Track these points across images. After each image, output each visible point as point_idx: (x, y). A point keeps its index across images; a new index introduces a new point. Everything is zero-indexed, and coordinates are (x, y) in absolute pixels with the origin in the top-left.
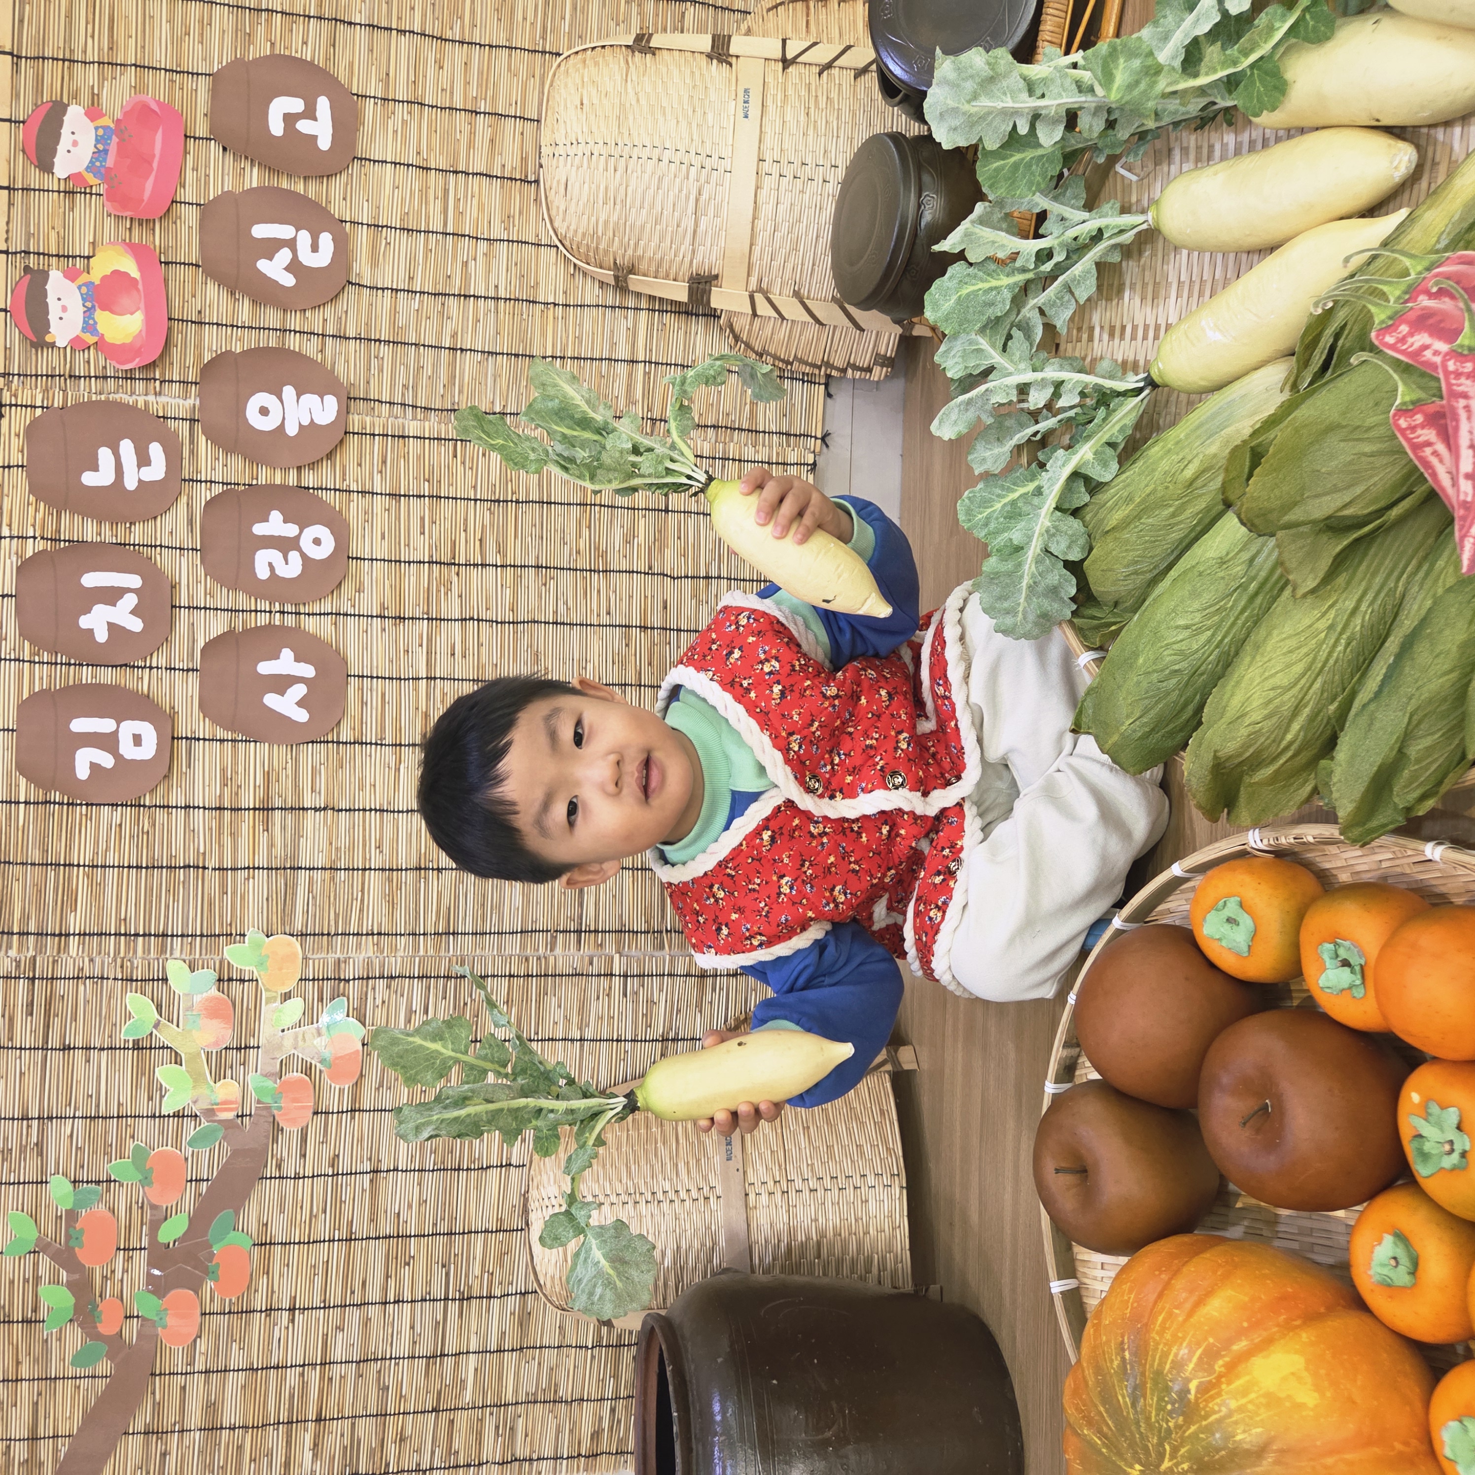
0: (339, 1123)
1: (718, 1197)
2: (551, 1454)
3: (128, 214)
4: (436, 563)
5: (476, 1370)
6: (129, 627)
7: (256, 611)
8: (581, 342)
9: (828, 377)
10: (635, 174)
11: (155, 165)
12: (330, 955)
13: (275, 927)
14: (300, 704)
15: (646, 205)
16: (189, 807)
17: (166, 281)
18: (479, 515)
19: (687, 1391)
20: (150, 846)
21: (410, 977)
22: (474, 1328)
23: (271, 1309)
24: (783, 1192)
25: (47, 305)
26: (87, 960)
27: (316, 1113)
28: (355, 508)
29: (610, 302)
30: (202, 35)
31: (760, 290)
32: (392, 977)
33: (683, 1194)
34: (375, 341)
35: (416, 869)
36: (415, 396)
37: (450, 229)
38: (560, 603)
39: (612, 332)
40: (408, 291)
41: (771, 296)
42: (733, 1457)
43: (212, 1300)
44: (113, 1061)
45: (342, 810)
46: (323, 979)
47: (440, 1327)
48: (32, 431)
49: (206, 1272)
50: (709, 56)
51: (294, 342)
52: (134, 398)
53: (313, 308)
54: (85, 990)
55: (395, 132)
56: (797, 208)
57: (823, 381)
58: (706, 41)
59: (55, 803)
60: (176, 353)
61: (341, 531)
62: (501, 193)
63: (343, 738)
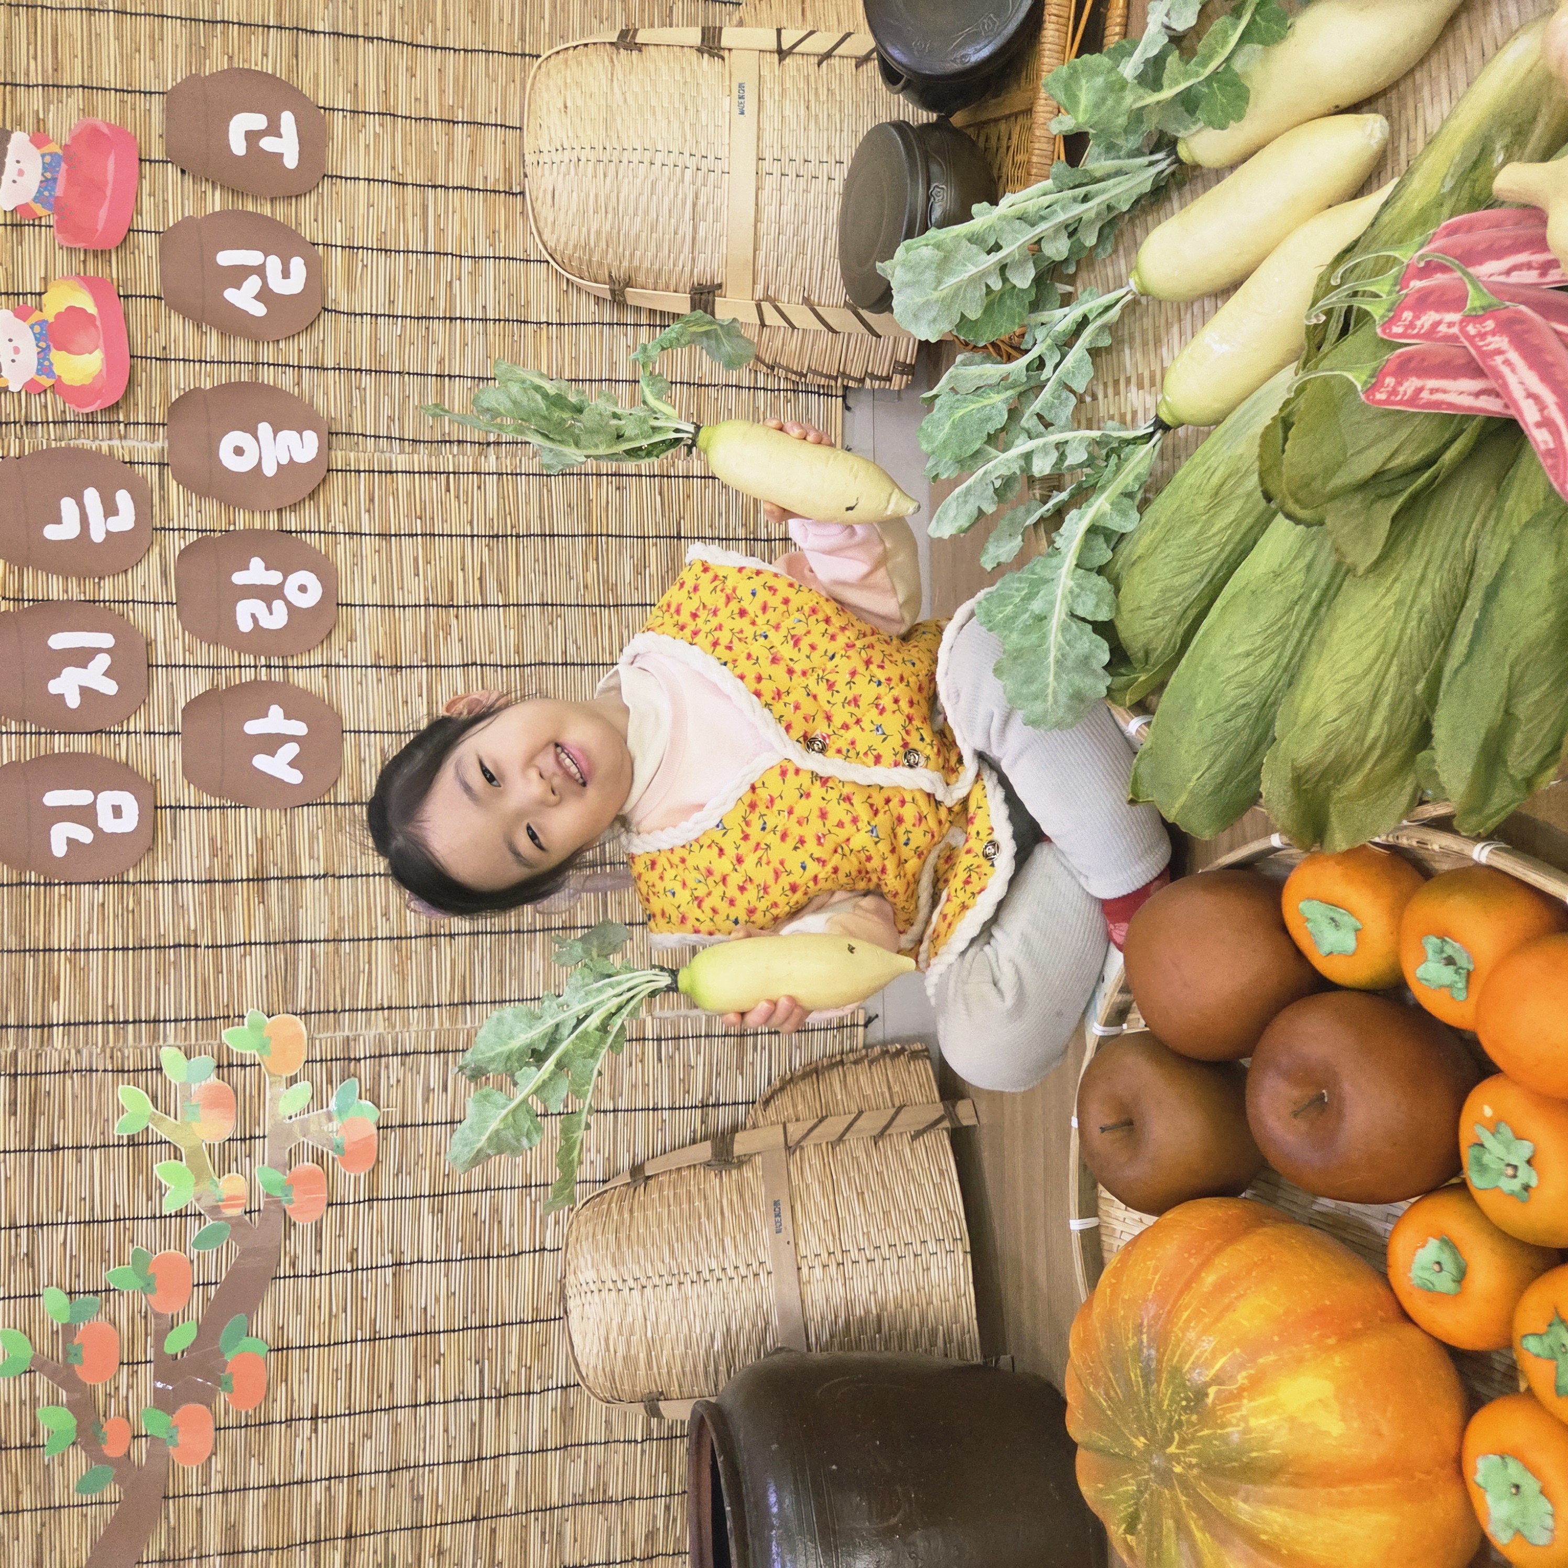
0: (356, 1214)
1: (769, 1273)
2: (603, 1559)
4: (433, 606)
5: (517, 1473)
6: (103, 690)
7: (240, 667)
8: (577, 363)
9: (846, 388)
10: (626, 180)
12: (337, 1033)
13: (276, 1006)
14: (293, 764)
15: (640, 212)
16: (177, 881)
18: (477, 552)
19: (740, 1483)
20: (136, 926)
21: (425, 1053)
22: (512, 1427)
23: (291, 1420)
24: (838, 1264)
26: (73, 1052)
27: (330, 1205)
28: (342, 550)
29: (607, 319)
30: (153, 51)
31: (767, 298)
32: (406, 1054)
33: (731, 1272)
34: (356, 370)
35: (427, 936)
36: (402, 428)
37: (431, 248)
38: (570, 643)
40: (389, 316)
41: (779, 305)
42: (793, 1551)
43: (226, 1412)
44: (107, 1160)
45: (343, 877)
46: (331, 1060)
47: (475, 1428)
49: (218, 1382)
50: (700, 50)
51: (267, 376)
52: (97, 442)
53: (287, 338)
54: (73, 1084)
55: (367, 146)
56: (801, 209)
57: (840, 393)
58: (694, 36)
59: (30, 884)
60: (140, 393)
61: (328, 576)
62: (485, 207)
63: (341, 799)
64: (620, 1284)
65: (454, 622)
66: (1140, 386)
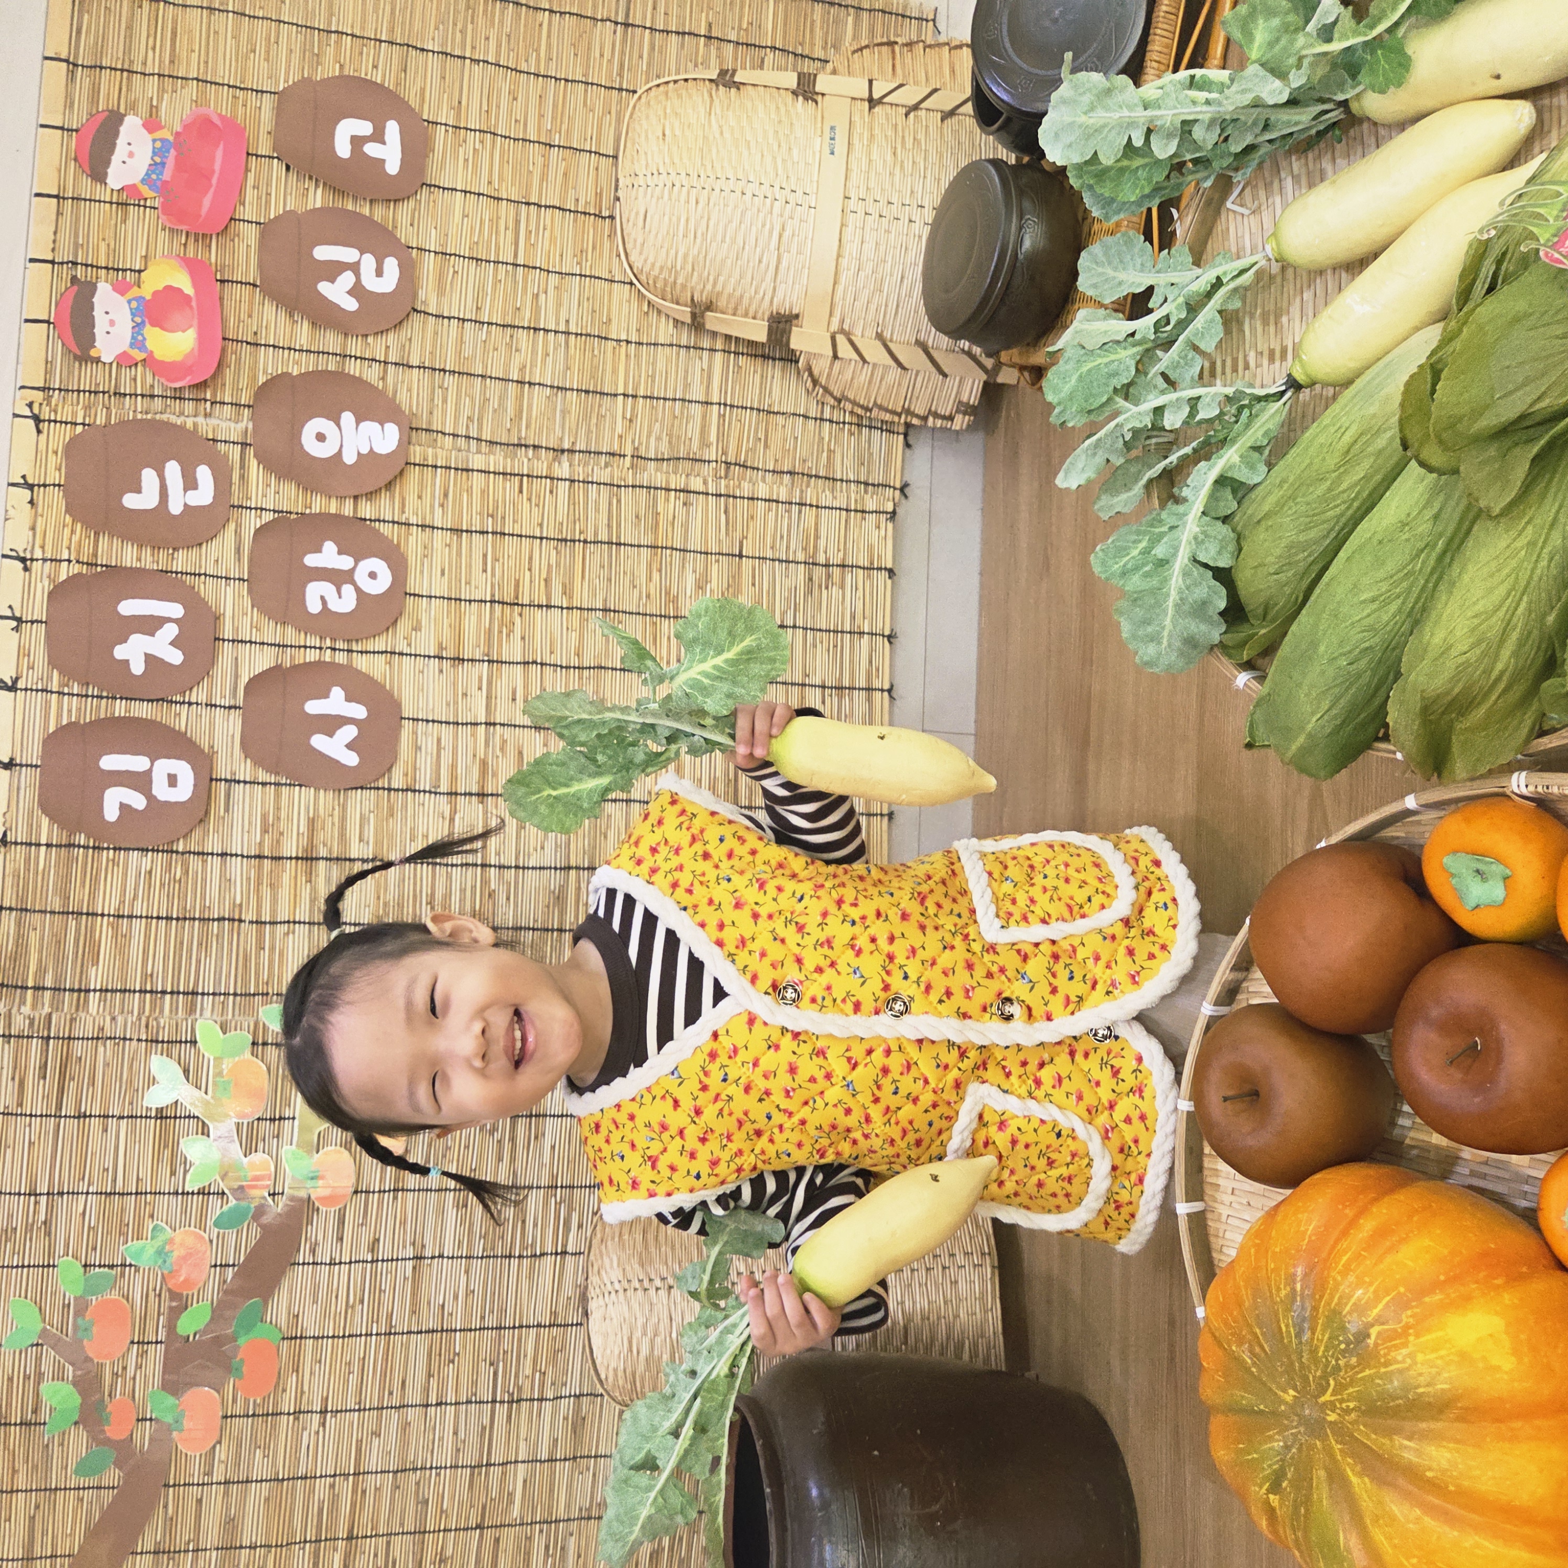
0: (381, 1202)
4: (499, 602)
5: (525, 1481)
6: (168, 659)
7: (305, 647)
8: (653, 381)
9: (908, 425)
10: (717, 208)
14: (349, 746)
15: (727, 240)
16: (226, 854)
18: (546, 554)
19: (779, 1466)
20: (183, 897)
22: (523, 1434)
23: (300, 1412)
26: (108, 1018)
27: (356, 1192)
28: (414, 543)
29: (684, 342)
30: (268, 52)
34: (440, 370)
37: (520, 261)
39: (686, 372)
40: (476, 321)
41: (853, 338)
43: (235, 1400)
44: (134, 1131)
47: (486, 1432)
48: (71, 447)
49: (229, 1369)
50: (794, 93)
51: (353, 368)
52: (182, 418)
53: (375, 334)
54: (105, 1051)
55: (466, 160)
56: (882, 248)
57: (902, 430)
58: (790, 80)
59: (79, 846)
60: (229, 374)
61: (398, 565)
62: (575, 227)
63: (395, 785)
64: (646, 1284)
65: (518, 620)
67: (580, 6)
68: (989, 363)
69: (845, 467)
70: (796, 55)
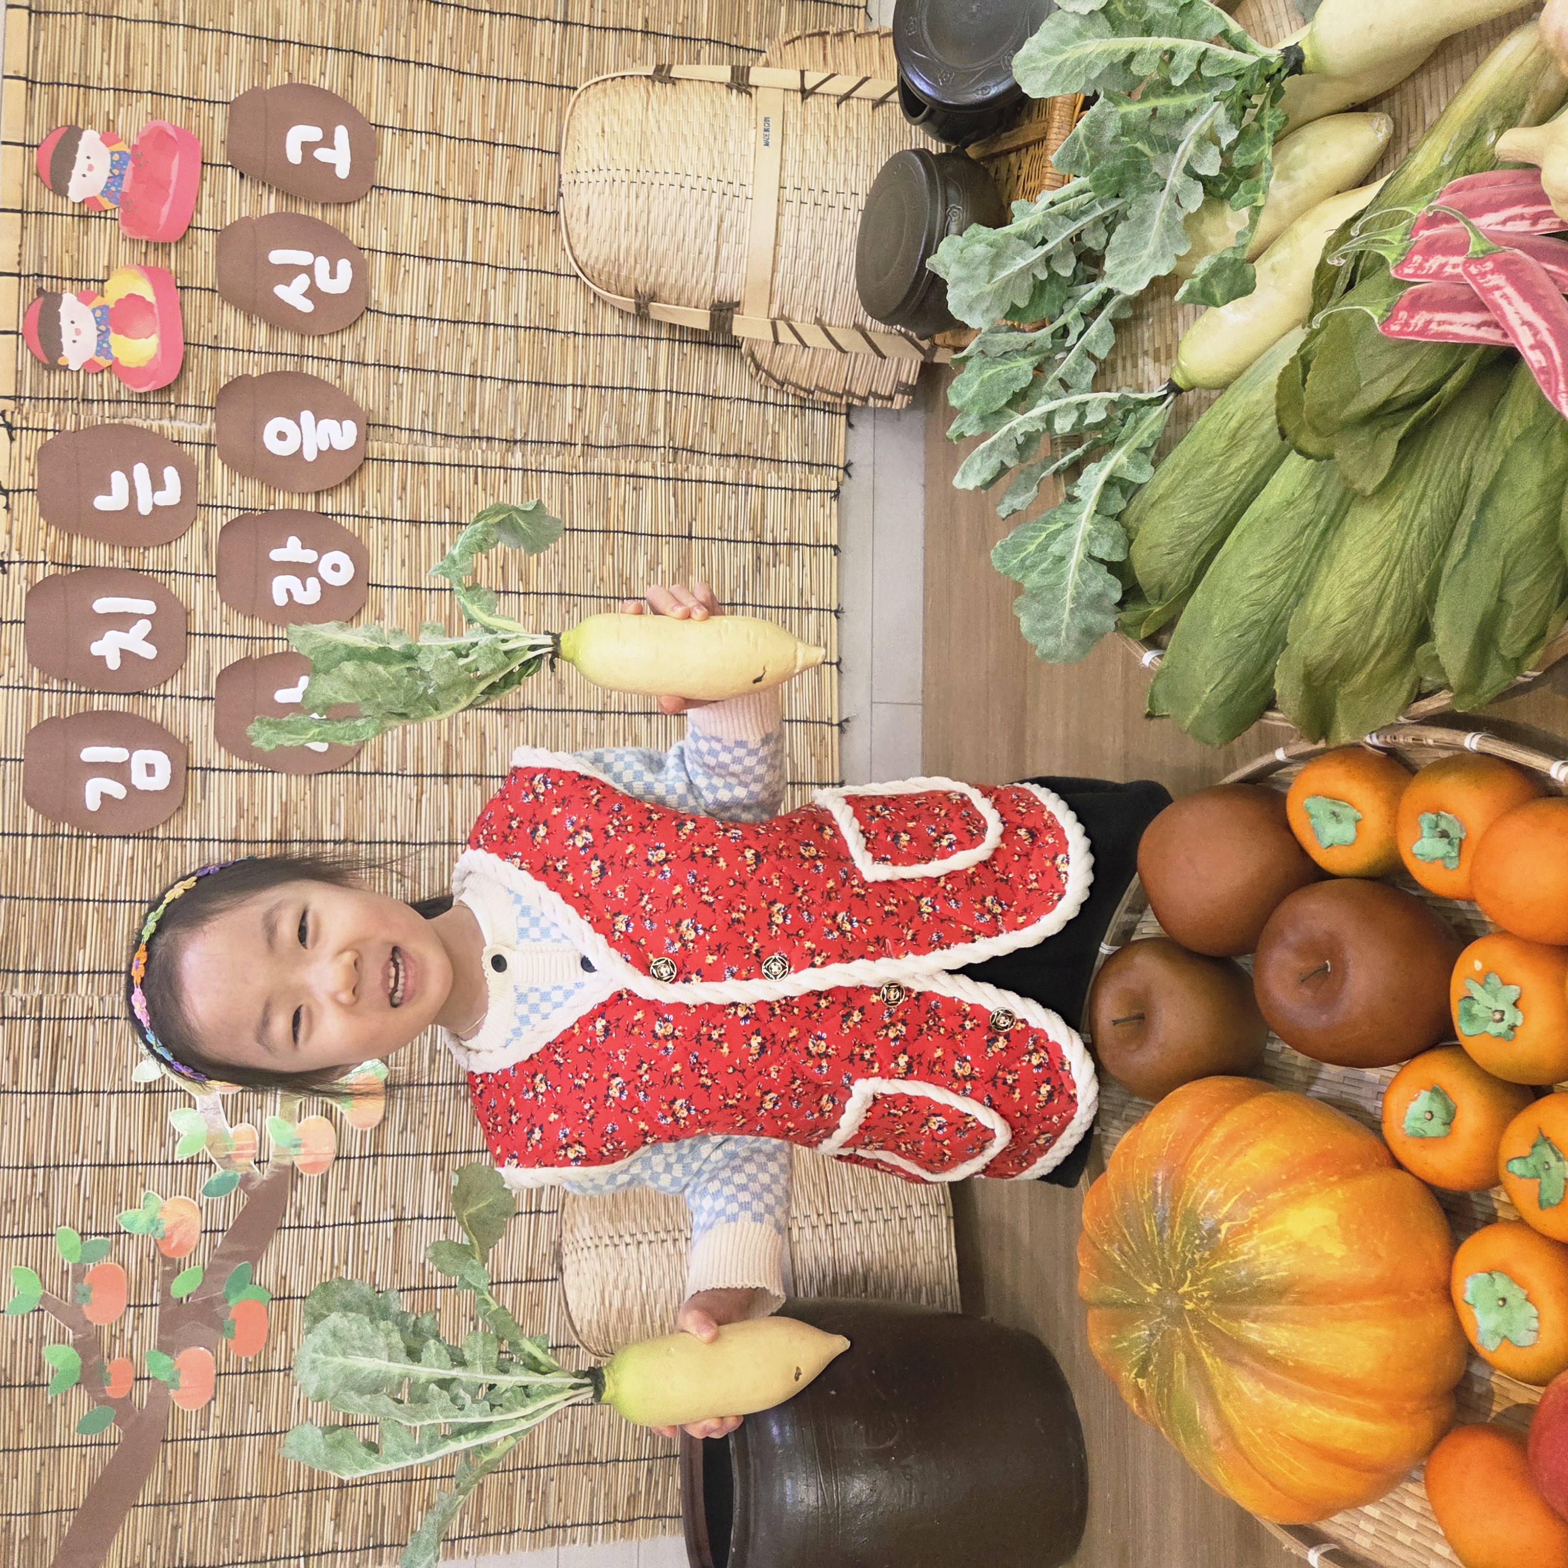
0: (361, 1168)
2: (587, 1519)
3: (145, 238)
6: (141, 654)
7: (273, 638)
8: (601, 372)
9: (850, 406)
10: (657, 201)
11: (171, 191)
15: (667, 233)
16: (202, 841)
17: (182, 305)
23: (290, 1368)
24: (827, 1226)
25: (60, 328)
26: (96, 998)
27: (337, 1158)
28: (375, 535)
29: (630, 332)
30: (218, 64)
31: (782, 317)
34: (394, 367)
37: (469, 258)
39: (633, 361)
40: (427, 319)
41: (793, 323)
43: (228, 1359)
44: (124, 1106)
45: (362, 844)
48: (43, 453)
49: (222, 1328)
50: (729, 87)
51: (311, 368)
52: (148, 422)
53: (331, 334)
54: (95, 1030)
55: (414, 162)
56: (818, 236)
57: (844, 410)
58: (724, 73)
59: (63, 835)
60: (191, 378)
61: (360, 558)
62: (521, 223)
63: (363, 769)
64: (616, 1240)
66: (1157, 359)
67: (520, 5)
68: (925, 344)
69: (789, 449)
70: (730, 46)
